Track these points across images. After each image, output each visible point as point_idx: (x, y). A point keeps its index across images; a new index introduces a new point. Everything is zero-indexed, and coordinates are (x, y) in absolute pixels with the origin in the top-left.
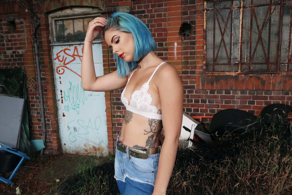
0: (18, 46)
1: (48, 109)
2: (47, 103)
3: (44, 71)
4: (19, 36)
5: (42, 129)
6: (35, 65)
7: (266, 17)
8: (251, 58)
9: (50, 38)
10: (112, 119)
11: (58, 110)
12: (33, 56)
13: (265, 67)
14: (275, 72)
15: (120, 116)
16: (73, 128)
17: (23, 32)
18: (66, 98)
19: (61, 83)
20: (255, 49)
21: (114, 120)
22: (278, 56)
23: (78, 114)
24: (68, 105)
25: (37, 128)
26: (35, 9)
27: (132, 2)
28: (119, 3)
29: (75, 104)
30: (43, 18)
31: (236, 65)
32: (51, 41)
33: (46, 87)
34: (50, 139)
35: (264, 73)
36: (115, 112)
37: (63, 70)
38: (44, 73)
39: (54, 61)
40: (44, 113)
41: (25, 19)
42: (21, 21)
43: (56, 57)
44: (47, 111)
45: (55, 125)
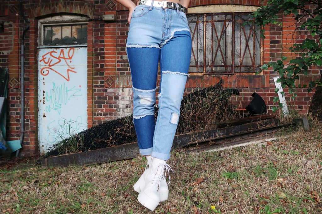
0: (4, 47)
1: (29, 109)
2: (28, 103)
3: (29, 71)
4: (6, 38)
5: (20, 130)
6: (20, 66)
7: (223, 30)
8: (213, 62)
9: (38, 41)
10: (93, 117)
11: (39, 110)
12: (19, 57)
13: (223, 68)
14: (231, 73)
15: (101, 114)
16: (53, 128)
17: (11, 34)
18: (48, 99)
19: (44, 84)
20: (216, 55)
21: (95, 118)
22: (233, 60)
23: (60, 114)
24: (49, 106)
25: (14, 129)
26: (26, 14)
27: (117, 12)
28: (106, 12)
29: (56, 104)
30: (33, 22)
31: (202, 67)
32: (39, 44)
33: (28, 87)
34: (27, 140)
35: (223, 73)
36: (96, 110)
37: (47, 72)
38: (28, 73)
39: (40, 62)
40: (24, 113)
41: (14, 22)
42: (9, 24)
43: (42, 59)
44: (28, 111)
45: (34, 125)
